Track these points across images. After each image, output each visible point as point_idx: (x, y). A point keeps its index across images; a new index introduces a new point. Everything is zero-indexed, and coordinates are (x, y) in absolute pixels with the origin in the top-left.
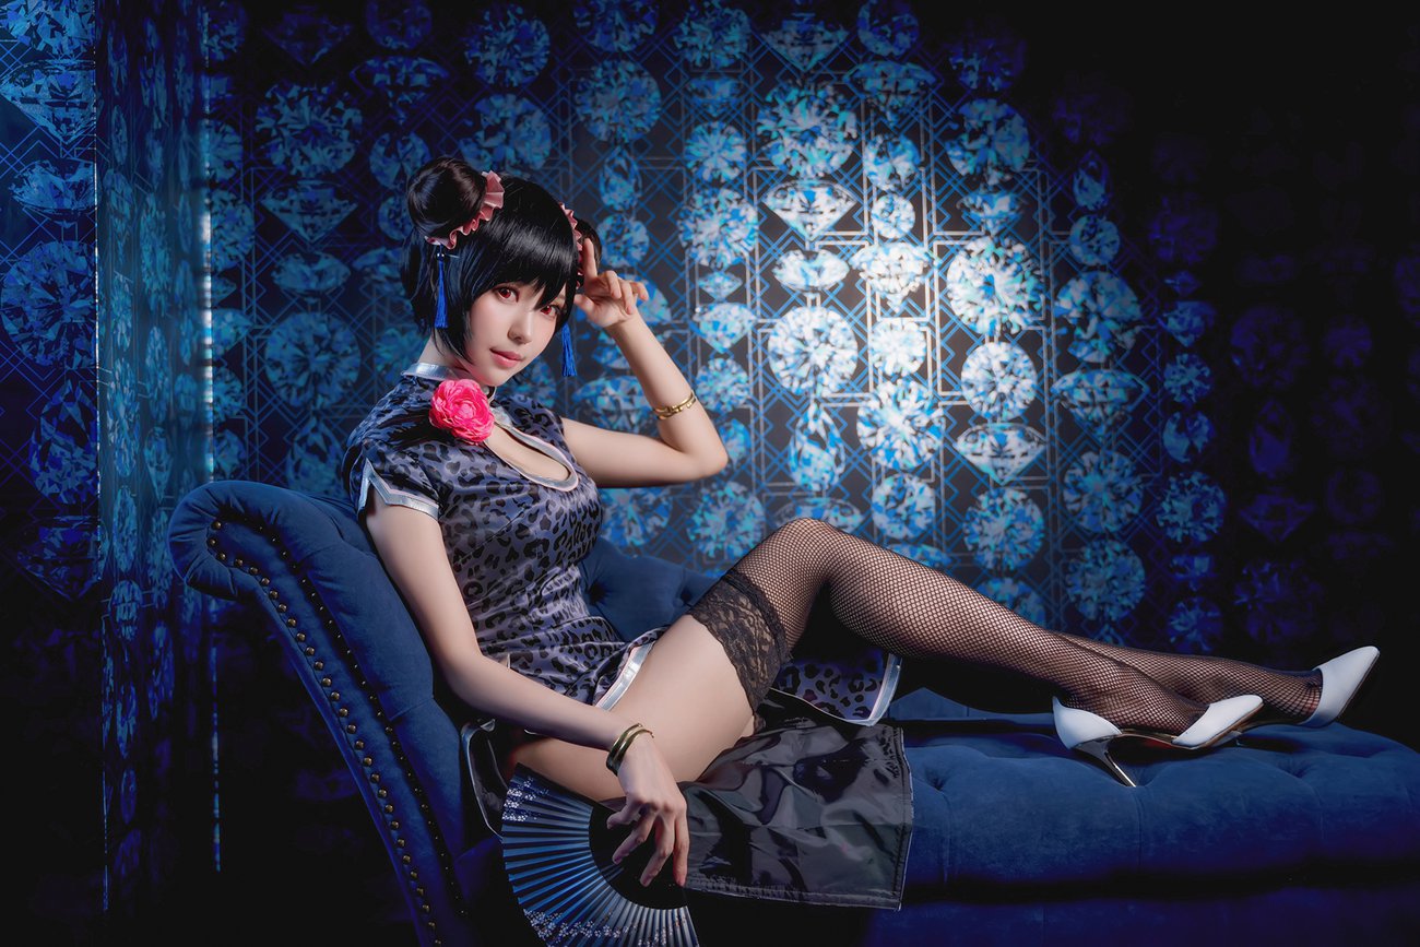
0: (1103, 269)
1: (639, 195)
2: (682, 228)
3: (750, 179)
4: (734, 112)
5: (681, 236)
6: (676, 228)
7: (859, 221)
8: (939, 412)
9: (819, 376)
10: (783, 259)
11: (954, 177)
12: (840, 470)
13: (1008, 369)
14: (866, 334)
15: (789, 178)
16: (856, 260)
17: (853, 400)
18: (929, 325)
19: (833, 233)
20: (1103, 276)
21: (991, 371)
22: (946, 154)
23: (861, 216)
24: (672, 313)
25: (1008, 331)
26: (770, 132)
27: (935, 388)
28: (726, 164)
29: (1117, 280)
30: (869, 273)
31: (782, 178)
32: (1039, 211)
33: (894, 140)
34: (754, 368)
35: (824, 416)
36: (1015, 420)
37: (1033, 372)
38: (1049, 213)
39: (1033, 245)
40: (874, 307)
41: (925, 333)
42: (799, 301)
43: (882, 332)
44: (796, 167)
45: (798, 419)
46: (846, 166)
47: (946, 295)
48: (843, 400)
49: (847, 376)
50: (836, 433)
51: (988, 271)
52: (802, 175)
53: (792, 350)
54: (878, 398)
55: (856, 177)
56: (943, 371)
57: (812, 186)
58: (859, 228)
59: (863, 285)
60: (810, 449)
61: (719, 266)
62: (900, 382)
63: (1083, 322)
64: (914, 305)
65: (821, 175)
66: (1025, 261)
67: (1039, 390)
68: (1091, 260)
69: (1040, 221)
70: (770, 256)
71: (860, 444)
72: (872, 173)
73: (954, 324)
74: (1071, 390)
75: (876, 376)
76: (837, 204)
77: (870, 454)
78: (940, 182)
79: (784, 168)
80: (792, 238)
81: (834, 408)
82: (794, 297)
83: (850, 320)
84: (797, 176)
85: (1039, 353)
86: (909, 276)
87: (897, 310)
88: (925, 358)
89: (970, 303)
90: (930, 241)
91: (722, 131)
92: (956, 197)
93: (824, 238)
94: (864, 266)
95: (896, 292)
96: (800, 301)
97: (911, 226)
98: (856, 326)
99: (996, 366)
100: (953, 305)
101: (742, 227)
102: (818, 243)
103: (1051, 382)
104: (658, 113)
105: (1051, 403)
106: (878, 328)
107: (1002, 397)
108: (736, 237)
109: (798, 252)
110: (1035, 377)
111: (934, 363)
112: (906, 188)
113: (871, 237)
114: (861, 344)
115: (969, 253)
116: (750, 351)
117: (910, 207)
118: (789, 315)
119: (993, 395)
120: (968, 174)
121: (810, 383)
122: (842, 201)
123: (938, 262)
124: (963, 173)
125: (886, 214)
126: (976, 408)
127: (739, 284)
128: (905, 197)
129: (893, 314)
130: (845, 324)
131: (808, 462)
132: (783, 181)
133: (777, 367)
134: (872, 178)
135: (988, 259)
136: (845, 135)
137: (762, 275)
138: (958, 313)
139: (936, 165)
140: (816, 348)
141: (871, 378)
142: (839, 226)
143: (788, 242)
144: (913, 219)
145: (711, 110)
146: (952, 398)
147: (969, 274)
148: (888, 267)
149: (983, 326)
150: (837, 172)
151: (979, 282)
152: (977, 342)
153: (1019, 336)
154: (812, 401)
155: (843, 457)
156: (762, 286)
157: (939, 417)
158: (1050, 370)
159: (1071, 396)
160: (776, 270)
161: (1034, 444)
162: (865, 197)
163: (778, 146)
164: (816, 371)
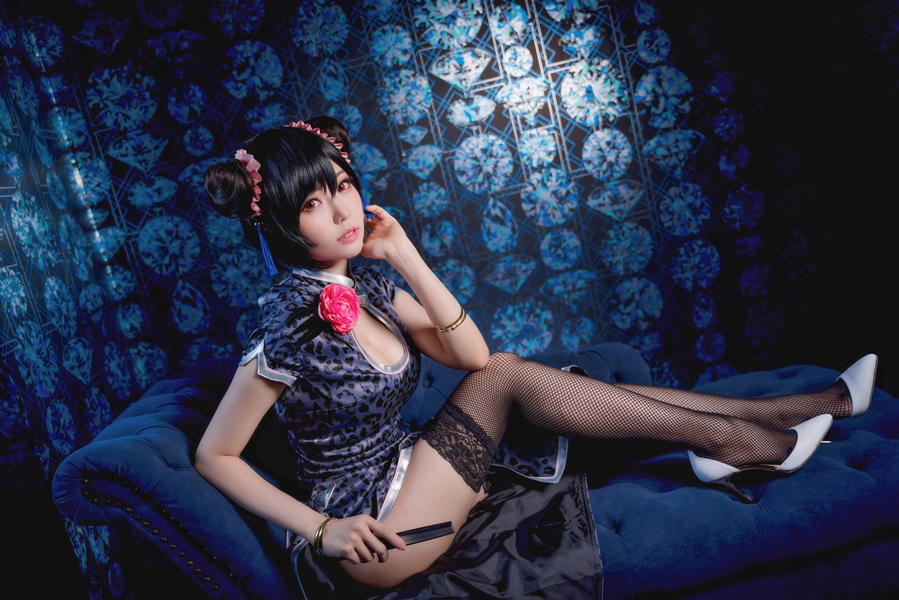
0: (663, 63)
1: (348, 88)
2: (381, 104)
3: (418, 58)
4: (397, 15)
5: (381, 109)
6: (376, 104)
7: (496, 70)
8: (572, 184)
9: (491, 179)
10: (452, 108)
11: (553, 24)
12: (516, 236)
13: (612, 145)
14: (515, 145)
15: (444, 52)
16: (499, 96)
17: (516, 189)
18: (555, 128)
19: (480, 82)
20: (664, 69)
21: (601, 150)
22: (544, 9)
23: (497, 66)
24: (388, 161)
25: (608, 120)
26: (424, 23)
27: (567, 169)
28: (400, 53)
29: (673, 69)
30: (509, 104)
31: (439, 53)
32: (614, 35)
33: (508, 8)
34: (448, 184)
35: (499, 204)
36: (622, 178)
37: (628, 144)
38: (621, 34)
39: (614, 59)
40: (517, 125)
41: (553, 135)
42: (467, 133)
43: (526, 142)
44: (446, 43)
45: (483, 210)
46: (480, 35)
47: (563, 106)
48: (510, 190)
49: (508, 175)
50: (509, 213)
51: (587, 83)
52: (451, 48)
53: (470, 166)
54: (532, 184)
55: (488, 40)
56: (570, 157)
57: (460, 53)
58: (497, 75)
59: (507, 112)
60: (494, 227)
61: (411, 122)
62: (543, 170)
63: (655, 103)
64: (543, 118)
65: (464, 44)
66: (610, 70)
67: (634, 154)
68: (654, 60)
69: (615, 41)
70: (442, 108)
71: (525, 216)
72: (497, 35)
73: (572, 124)
74: (655, 150)
75: (527, 171)
76: (479, 62)
77: (534, 221)
78: (544, 30)
79: (439, 46)
80: (454, 93)
81: (505, 197)
82: (464, 131)
83: (504, 138)
84: (448, 50)
85: (630, 130)
86: (535, 100)
87: (532, 124)
88: (557, 151)
89: (580, 107)
90: (545, 72)
91: (393, 31)
92: (557, 38)
93: (475, 87)
94: (505, 100)
95: (529, 112)
96: (469, 133)
97: (531, 65)
98: (508, 140)
99: (603, 145)
100: (568, 111)
101: (420, 93)
102: (472, 92)
103: (641, 147)
104: (347, 28)
105: (643, 161)
106: (523, 139)
107: (611, 165)
108: (417, 101)
109: (460, 101)
110: (630, 147)
111: (563, 152)
112: (522, 40)
113: (506, 79)
114: (514, 151)
115: (572, 74)
116: (443, 174)
117: (527, 52)
118: (463, 144)
119: (605, 166)
120: (562, 20)
121: (486, 185)
122: (482, 59)
123: (553, 85)
124: (558, 20)
125: (512, 61)
126: (596, 176)
127: (426, 132)
128: (523, 45)
129: (530, 127)
130: (500, 141)
131: (495, 236)
132: (440, 55)
133: (462, 180)
134: (499, 38)
135: (586, 75)
136: (475, 13)
137: (440, 121)
138: (572, 116)
139: (540, 19)
140: (485, 161)
141: (524, 173)
142: (483, 76)
143: (452, 96)
144: (531, 60)
145: (382, 18)
146: (579, 173)
147: (575, 88)
148: (521, 97)
149: (591, 121)
150: (475, 40)
151: (583, 93)
152: (589, 132)
153: (616, 121)
154: (489, 196)
155: (516, 227)
156: (442, 129)
157: (573, 188)
158: (639, 139)
159: (655, 154)
160: (448, 116)
161: (636, 190)
162: (497, 53)
163: (431, 32)
164: (488, 176)
